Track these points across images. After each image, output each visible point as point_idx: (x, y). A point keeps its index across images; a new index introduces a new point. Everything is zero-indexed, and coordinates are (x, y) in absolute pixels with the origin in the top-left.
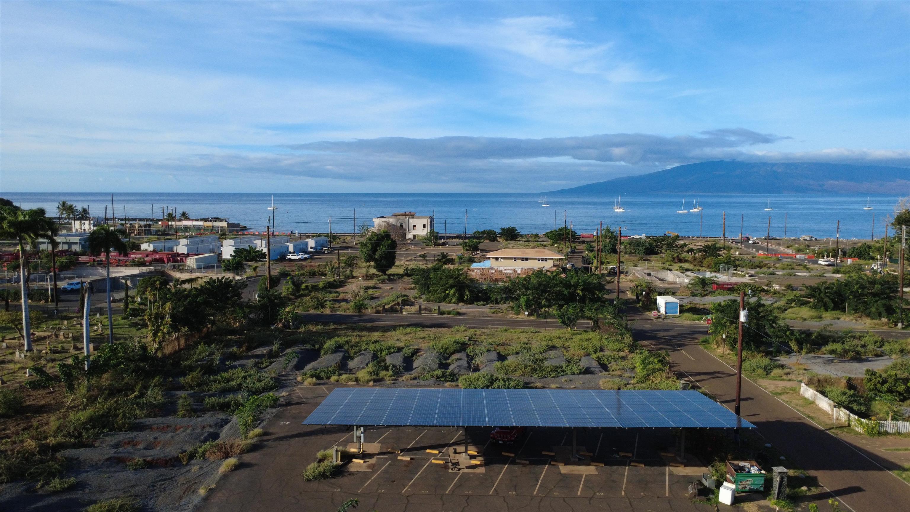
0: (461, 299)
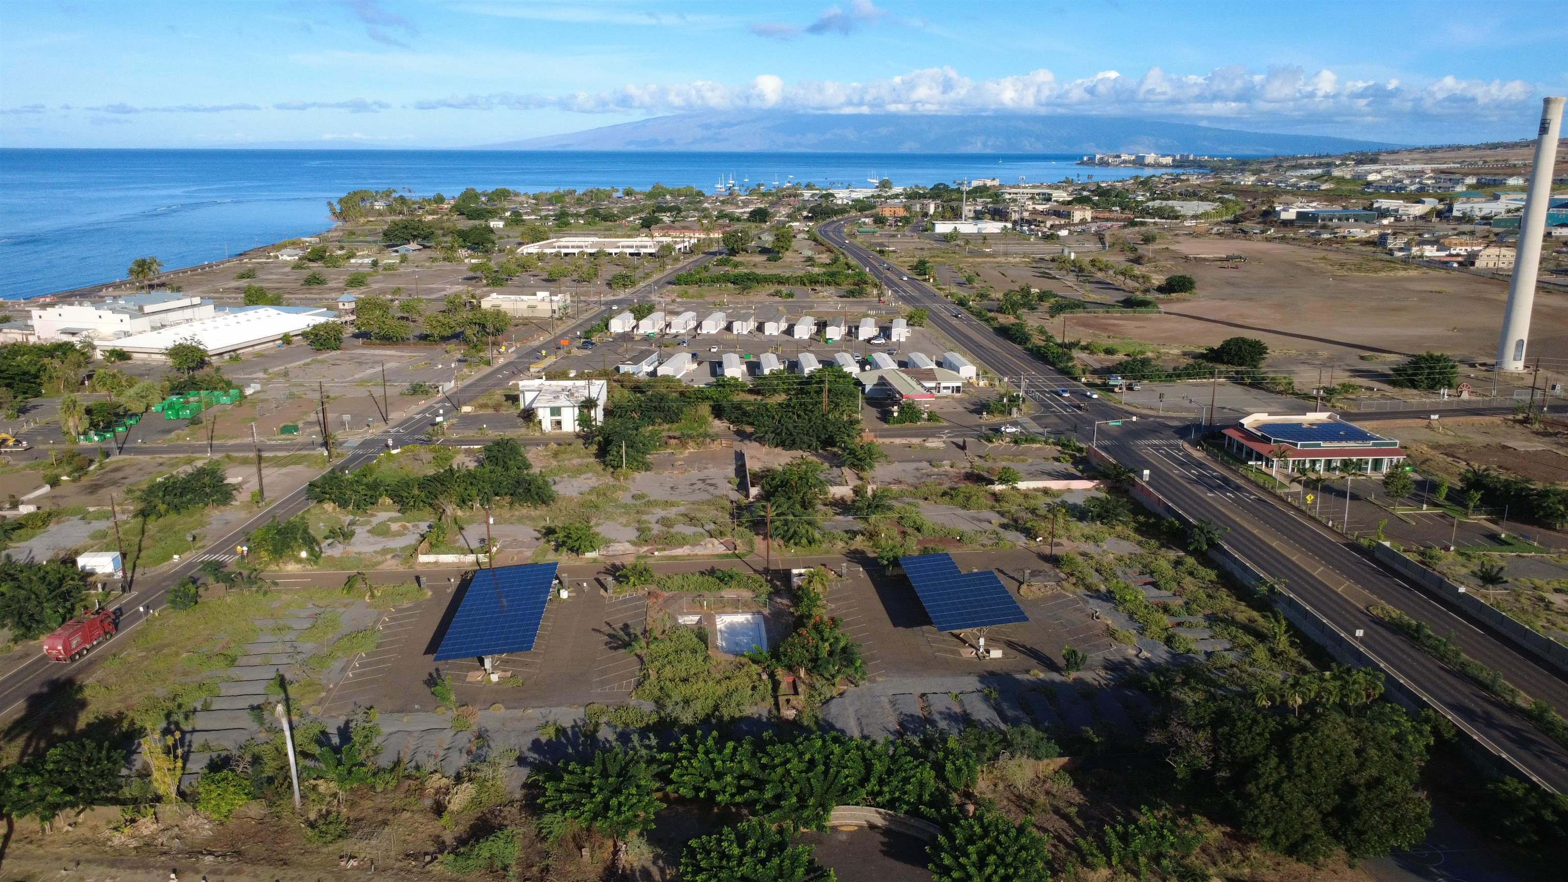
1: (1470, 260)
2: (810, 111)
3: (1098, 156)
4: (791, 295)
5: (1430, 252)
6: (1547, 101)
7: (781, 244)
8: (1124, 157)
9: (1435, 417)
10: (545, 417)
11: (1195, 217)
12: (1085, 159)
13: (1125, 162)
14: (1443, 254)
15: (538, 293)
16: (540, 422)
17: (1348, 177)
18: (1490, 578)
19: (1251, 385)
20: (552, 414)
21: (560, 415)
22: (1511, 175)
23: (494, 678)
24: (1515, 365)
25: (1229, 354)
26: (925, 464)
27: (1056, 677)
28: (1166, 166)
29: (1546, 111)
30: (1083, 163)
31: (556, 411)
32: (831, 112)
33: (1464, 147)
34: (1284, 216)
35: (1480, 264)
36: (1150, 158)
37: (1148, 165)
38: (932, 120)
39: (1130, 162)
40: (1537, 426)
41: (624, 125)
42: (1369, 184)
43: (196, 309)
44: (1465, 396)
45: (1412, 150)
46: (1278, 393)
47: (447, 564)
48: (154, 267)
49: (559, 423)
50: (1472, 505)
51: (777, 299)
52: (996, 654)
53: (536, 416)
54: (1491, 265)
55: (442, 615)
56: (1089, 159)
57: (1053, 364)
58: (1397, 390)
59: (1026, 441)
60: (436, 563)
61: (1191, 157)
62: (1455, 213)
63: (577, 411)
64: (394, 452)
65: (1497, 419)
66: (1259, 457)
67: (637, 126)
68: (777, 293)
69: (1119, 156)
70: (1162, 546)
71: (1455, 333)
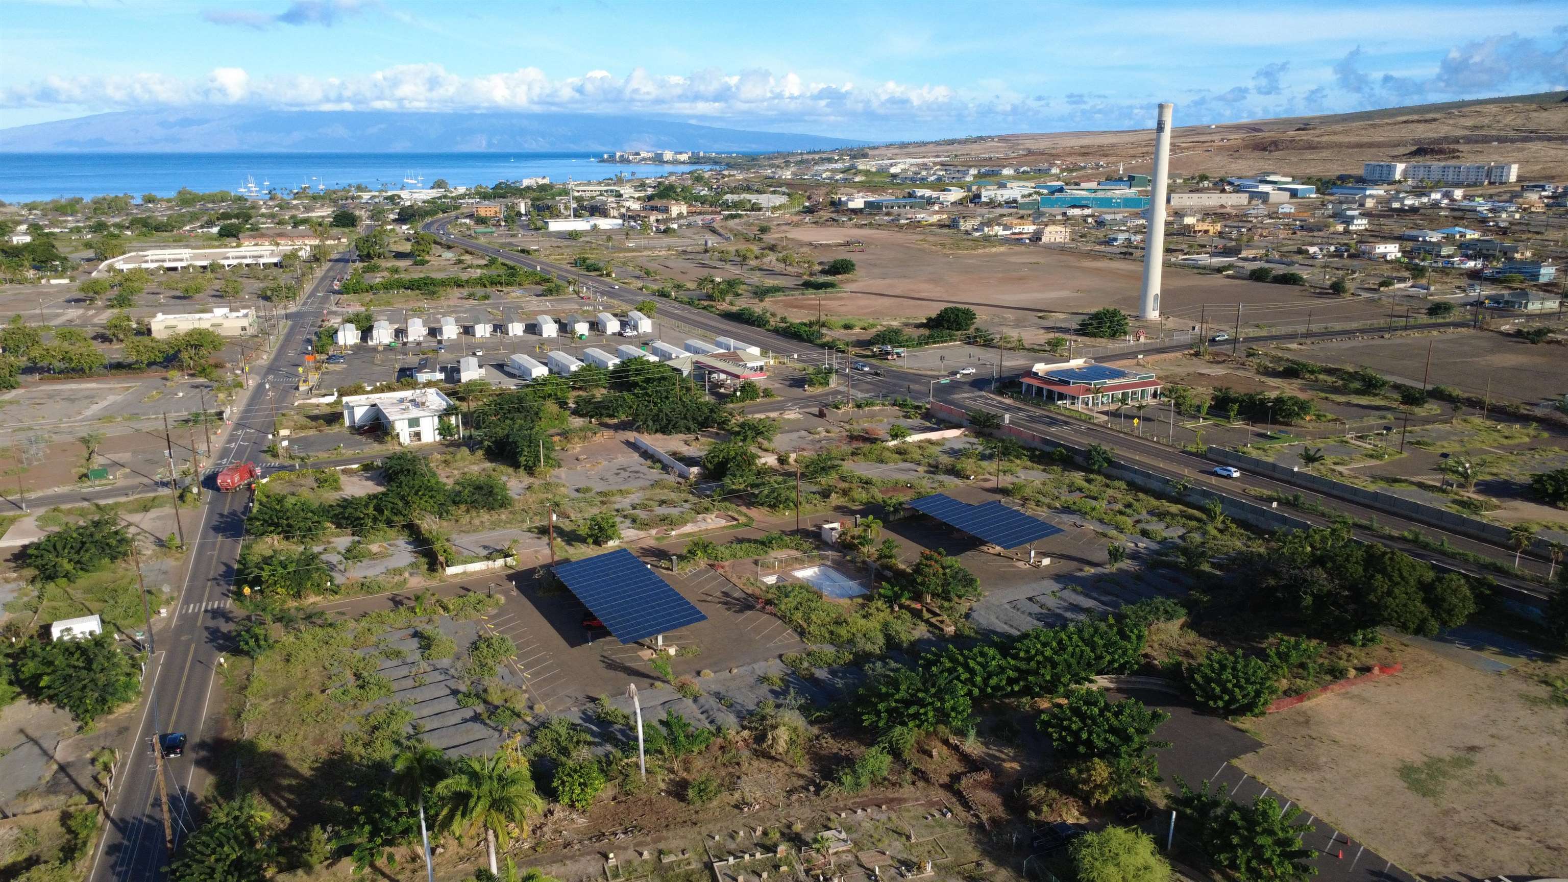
1: (1036, 238)
2: (286, 109)
3: (618, 154)
4: (486, 297)
5: (999, 231)
6: (1161, 107)
7: (421, 248)
8: (644, 154)
9: (1141, 357)
10: (403, 430)
11: (775, 209)
12: (606, 156)
13: (644, 159)
14: (1008, 232)
15: (215, 310)
16: (398, 435)
17: (874, 170)
18: (1310, 459)
19: (984, 345)
20: (410, 426)
21: (418, 425)
22: (1005, 167)
23: (672, 651)
24: (1153, 314)
25: (948, 321)
26: (803, 433)
27: (1099, 570)
28: (683, 163)
29: (1161, 114)
30: (603, 161)
31: (414, 422)
32: (308, 109)
33: (928, 143)
34: (851, 205)
35: (1045, 239)
36: (668, 155)
37: (667, 162)
38: (425, 118)
39: (649, 159)
40: (1207, 357)
41: (62, 122)
42: (894, 176)
44: (1142, 339)
45: (889, 146)
46: (1010, 349)
47: (477, 572)
49: (418, 435)
50: (1232, 414)
51: (472, 302)
52: (1046, 561)
53: (394, 429)
54: (1058, 240)
55: (536, 613)
56: (610, 157)
57: (811, 342)
58: (1092, 339)
59: (867, 405)
60: (465, 573)
61: (701, 154)
62: (984, 199)
63: (436, 419)
64: (264, 481)
65: (1178, 355)
66: (1062, 397)
67: (78, 124)
68: (470, 296)
69: (638, 154)
70: (1064, 470)
71: (1079, 294)
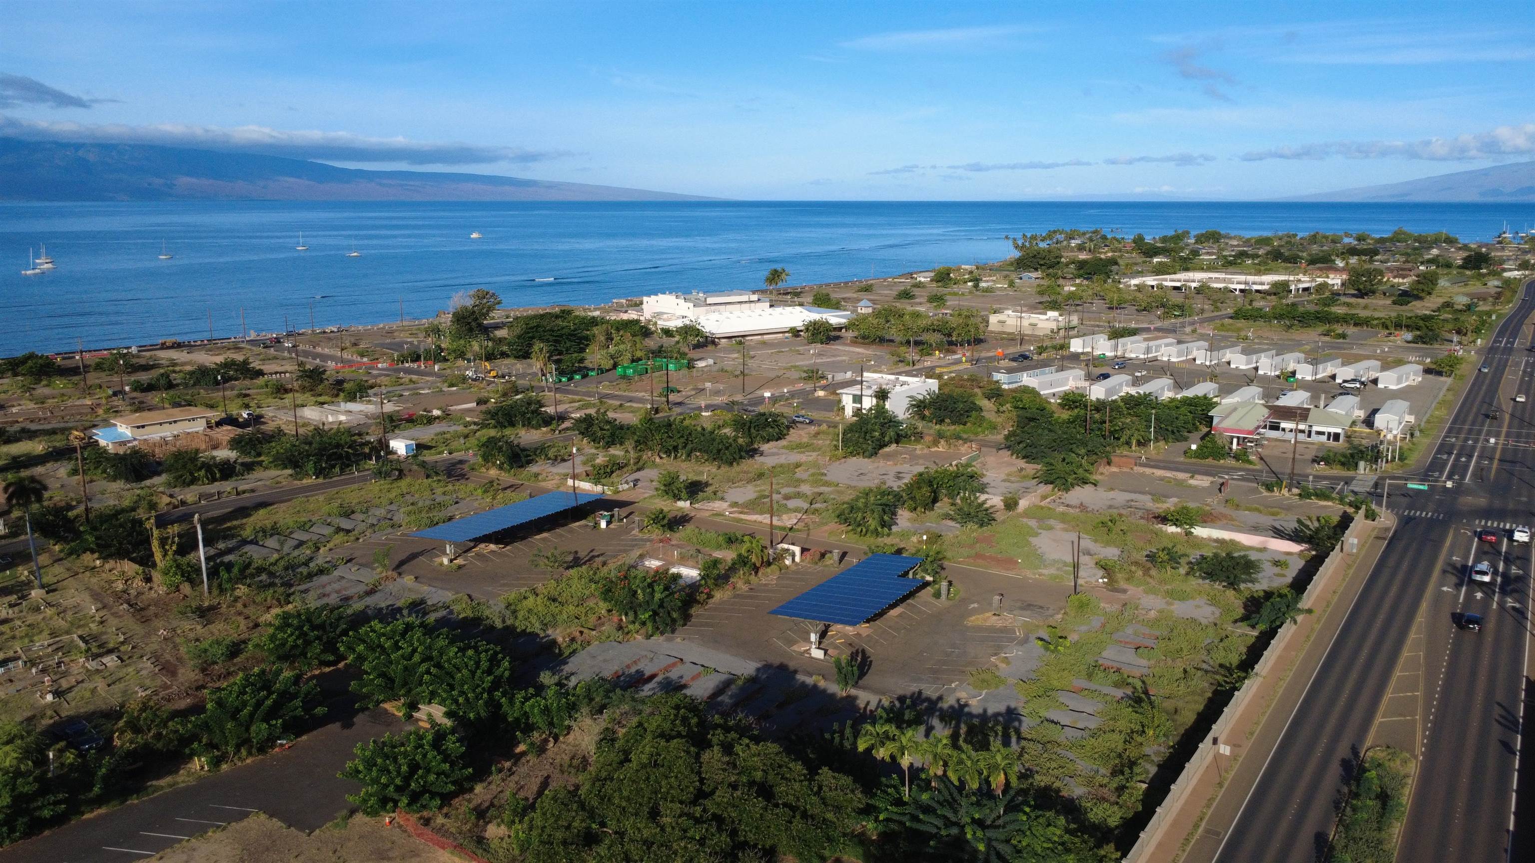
0: (214, 480)
4: (1342, 336)
10: (847, 403)
16: (844, 408)
20: (854, 402)
27: (833, 688)
31: (858, 399)
43: (753, 305)
48: (783, 276)
49: (859, 411)
51: (1326, 338)
52: (818, 653)
59: (1315, 495)
64: (705, 414)
68: (1330, 333)
